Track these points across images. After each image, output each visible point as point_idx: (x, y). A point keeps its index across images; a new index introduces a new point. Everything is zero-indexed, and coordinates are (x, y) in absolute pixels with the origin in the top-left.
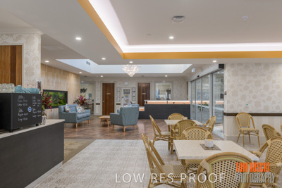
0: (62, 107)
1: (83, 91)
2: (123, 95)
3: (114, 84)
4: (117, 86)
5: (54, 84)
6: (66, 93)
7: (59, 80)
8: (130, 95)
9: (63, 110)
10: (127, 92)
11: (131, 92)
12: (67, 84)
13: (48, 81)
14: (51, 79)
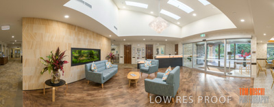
0: (88, 65)
1: (113, 49)
2: (136, 51)
3: (131, 46)
4: (133, 46)
5: (87, 43)
6: (99, 51)
7: (92, 40)
8: (141, 52)
9: (88, 68)
10: (139, 50)
11: (142, 50)
12: (100, 44)
13: (79, 40)
14: (82, 37)
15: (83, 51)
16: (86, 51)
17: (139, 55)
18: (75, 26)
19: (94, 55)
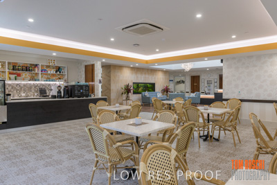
0: (143, 93)
2: (206, 85)
3: (199, 76)
4: (202, 78)
5: (143, 79)
6: (153, 85)
7: (147, 76)
8: (212, 86)
9: (143, 95)
10: (209, 83)
11: (213, 82)
12: (155, 78)
13: (137, 77)
14: (139, 76)
15: (140, 85)
16: (142, 85)
19: (151, 87)
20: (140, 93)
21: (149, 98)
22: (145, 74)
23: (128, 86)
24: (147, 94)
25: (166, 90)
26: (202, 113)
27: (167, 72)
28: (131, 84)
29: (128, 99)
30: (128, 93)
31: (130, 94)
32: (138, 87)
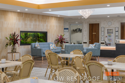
0: (33, 44)
2: (106, 34)
3: (98, 24)
4: (101, 26)
5: (32, 27)
8: (113, 35)
9: (33, 46)
10: (109, 32)
11: (114, 32)
12: (47, 26)
13: (26, 25)
14: (28, 22)
15: (28, 33)
16: (31, 33)
17: (110, 40)
18: (23, 13)
19: (43, 37)
20: (29, 44)
21: (40, 50)
22: (35, 20)
23: (14, 35)
24: (37, 45)
25: (60, 41)
26: (106, 70)
27: (61, 19)
28: (18, 33)
29: (14, 51)
30: (14, 44)
31: (16, 45)
32: (26, 37)
